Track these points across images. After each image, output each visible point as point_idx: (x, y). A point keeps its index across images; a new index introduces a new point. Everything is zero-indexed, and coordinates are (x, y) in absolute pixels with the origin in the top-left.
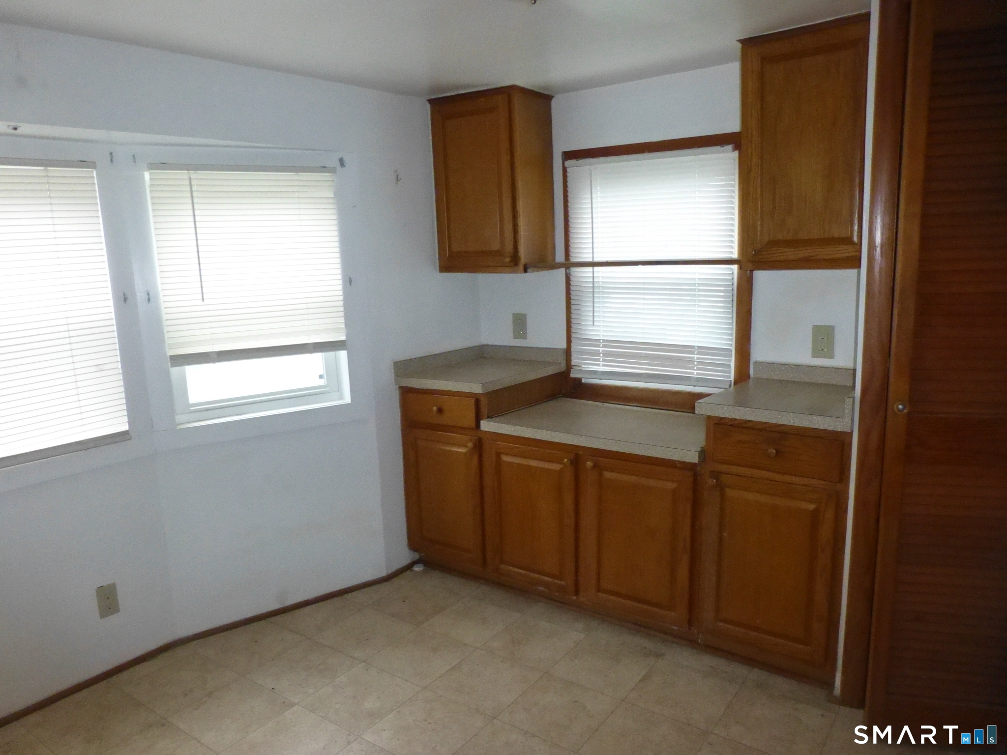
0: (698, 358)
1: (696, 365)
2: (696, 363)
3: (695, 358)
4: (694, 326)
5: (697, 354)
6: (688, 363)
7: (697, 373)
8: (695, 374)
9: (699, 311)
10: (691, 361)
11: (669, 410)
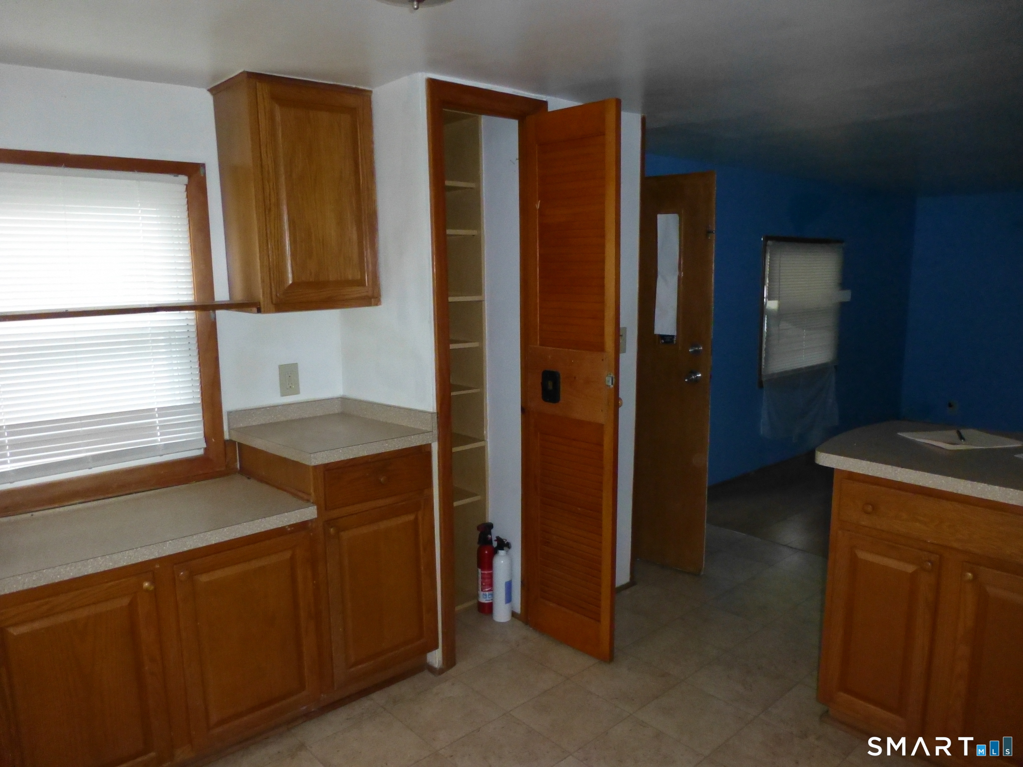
0: (160, 422)
1: (158, 430)
2: (158, 428)
3: (157, 422)
4: (151, 385)
5: (159, 417)
6: (149, 430)
7: (161, 439)
8: (159, 440)
9: (155, 366)
10: (152, 427)
11: (139, 492)
